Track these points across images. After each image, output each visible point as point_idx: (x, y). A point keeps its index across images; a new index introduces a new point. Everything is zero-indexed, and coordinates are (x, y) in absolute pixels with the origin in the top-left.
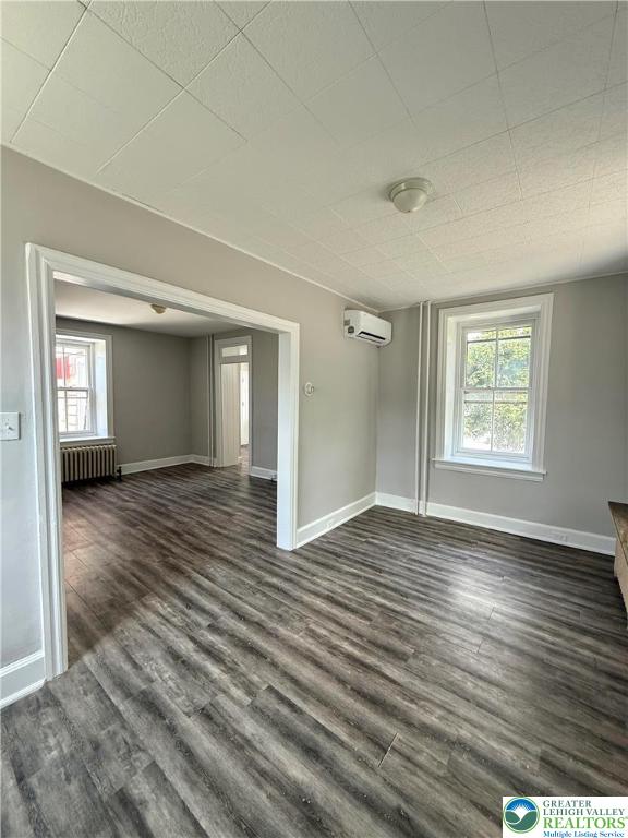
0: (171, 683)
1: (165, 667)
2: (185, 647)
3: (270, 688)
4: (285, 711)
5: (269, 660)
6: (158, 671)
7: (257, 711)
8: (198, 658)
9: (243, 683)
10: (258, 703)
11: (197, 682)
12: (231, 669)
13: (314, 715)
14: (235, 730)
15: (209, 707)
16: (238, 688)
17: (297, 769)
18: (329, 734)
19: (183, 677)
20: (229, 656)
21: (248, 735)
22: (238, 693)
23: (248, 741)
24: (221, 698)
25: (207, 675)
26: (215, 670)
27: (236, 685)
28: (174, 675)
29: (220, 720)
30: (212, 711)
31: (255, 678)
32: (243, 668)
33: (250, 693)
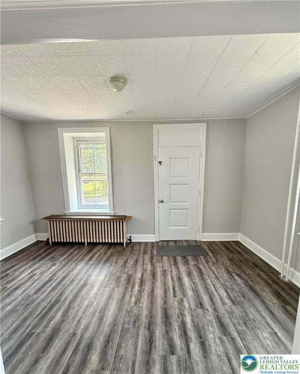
0: (211, 329)
1: (211, 342)
2: (195, 348)
3: (175, 296)
4: (177, 289)
5: (165, 306)
6: (215, 342)
7: (184, 294)
8: (192, 334)
9: (182, 306)
10: (183, 296)
11: (199, 320)
12: (182, 314)
13: (171, 283)
14: (195, 295)
15: (199, 307)
16: (185, 305)
17: (186, 280)
18: (172, 278)
19: (204, 328)
20: (177, 322)
21: (192, 292)
22: (186, 304)
23: (193, 290)
24: (193, 307)
25: (193, 321)
26: (188, 320)
27: (185, 307)
28: (208, 332)
29: (198, 301)
30: (199, 305)
31: (176, 303)
32: (177, 311)
33: (182, 301)
